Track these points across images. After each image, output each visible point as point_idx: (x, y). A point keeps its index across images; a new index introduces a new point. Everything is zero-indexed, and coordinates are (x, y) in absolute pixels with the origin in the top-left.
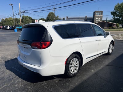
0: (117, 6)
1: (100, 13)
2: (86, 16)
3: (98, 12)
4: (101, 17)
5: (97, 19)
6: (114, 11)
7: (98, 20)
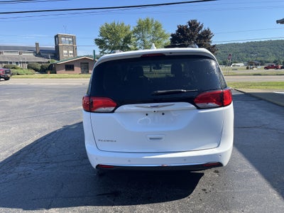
0: (105, 29)
1: (71, 39)
2: (37, 44)
3: (65, 37)
4: (75, 49)
5: (65, 52)
6: (101, 38)
7: (68, 54)
